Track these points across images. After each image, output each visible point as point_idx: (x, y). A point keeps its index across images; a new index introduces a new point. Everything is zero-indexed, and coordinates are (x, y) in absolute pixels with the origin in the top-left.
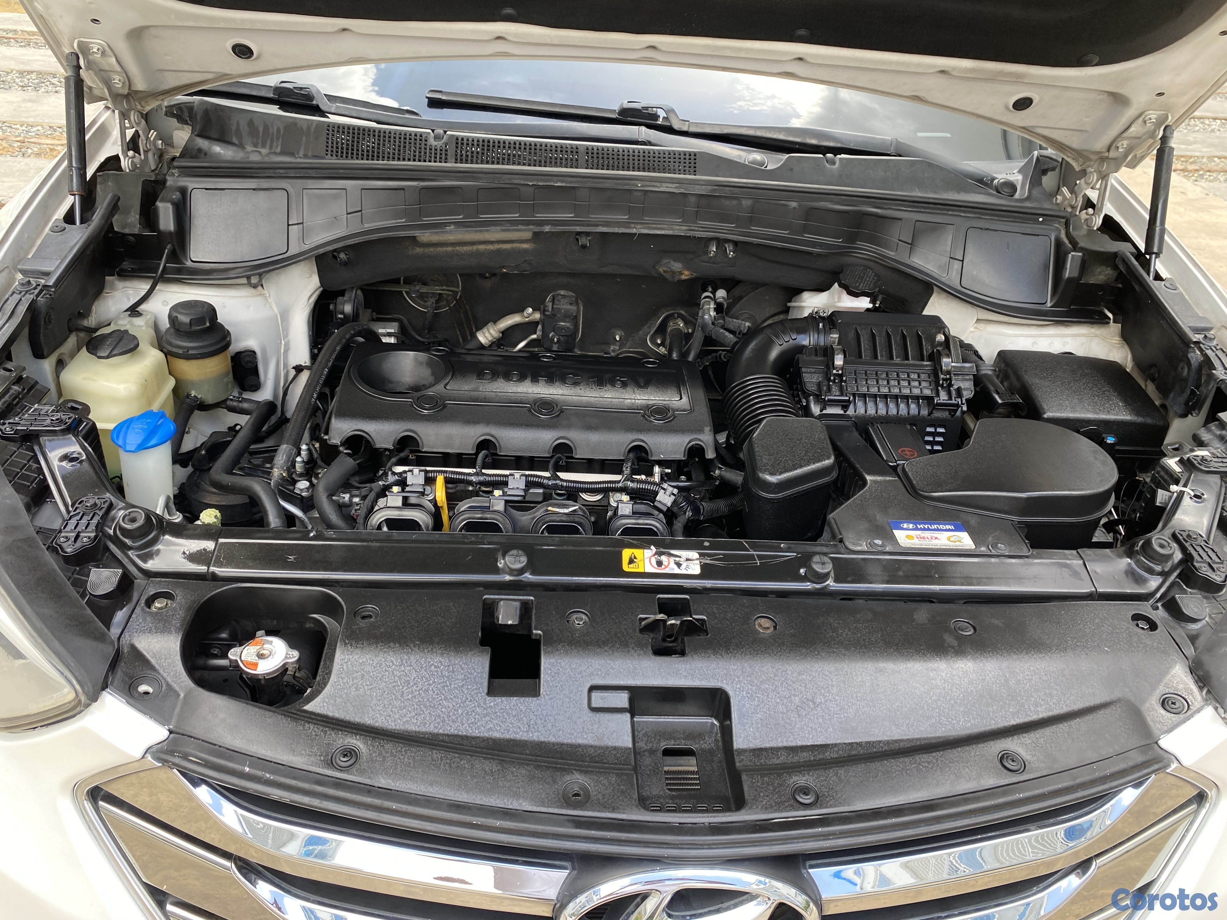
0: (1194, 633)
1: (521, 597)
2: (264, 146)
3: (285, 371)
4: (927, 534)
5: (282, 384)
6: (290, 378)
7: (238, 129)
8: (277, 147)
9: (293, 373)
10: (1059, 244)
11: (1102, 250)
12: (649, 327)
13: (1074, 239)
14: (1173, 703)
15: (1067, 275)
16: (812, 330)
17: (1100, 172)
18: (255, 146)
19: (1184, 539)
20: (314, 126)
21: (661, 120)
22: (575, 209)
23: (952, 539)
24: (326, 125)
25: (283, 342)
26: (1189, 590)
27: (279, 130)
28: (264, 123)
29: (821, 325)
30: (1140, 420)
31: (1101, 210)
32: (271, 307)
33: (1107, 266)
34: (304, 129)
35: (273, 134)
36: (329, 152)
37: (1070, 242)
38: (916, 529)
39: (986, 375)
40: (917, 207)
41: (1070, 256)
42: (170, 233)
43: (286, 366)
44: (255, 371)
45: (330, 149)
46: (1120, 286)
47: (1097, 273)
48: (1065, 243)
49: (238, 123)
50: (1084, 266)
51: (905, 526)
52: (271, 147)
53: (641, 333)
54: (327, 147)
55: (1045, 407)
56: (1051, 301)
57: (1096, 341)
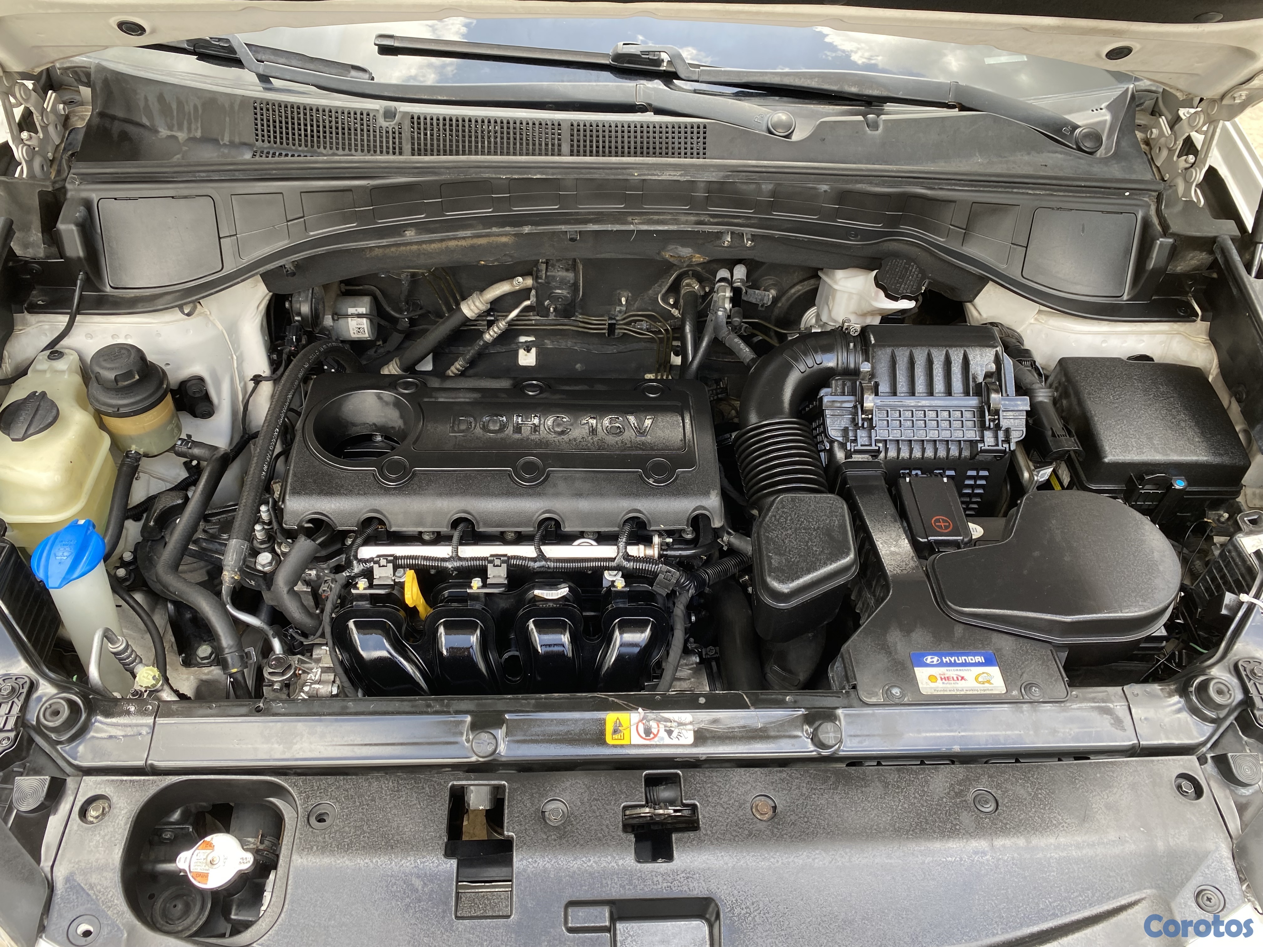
0: (1244, 801)
1: (493, 782)
2: (180, 128)
3: (242, 384)
4: (952, 672)
5: (241, 398)
6: (250, 389)
7: (147, 106)
8: (196, 129)
9: (251, 385)
10: (1146, 225)
11: (1198, 234)
12: (660, 286)
13: (1165, 220)
14: (1209, 899)
15: (1151, 266)
16: (839, 348)
17: (1208, 114)
18: (171, 128)
19: (1247, 675)
20: (238, 102)
21: (665, 64)
22: (559, 200)
23: (980, 679)
24: (252, 101)
25: (235, 357)
26: (1245, 738)
27: (195, 107)
28: (178, 98)
29: (852, 345)
30: (1216, 460)
31: (1204, 162)
32: (214, 325)
33: (1202, 251)
34: (227, 106)
35: (190, 113)
36: (260, 137)
37: (1160, 223)
38: (941, 664)
39: (1041, 402)
40: (975, 186)
41: (1158, 242)
42: (79, 258)
43: (242, 378)
44: (207, 397)
45: (260, 132)
46: (1215, 275)
47: (1189, 258)
48: (1153, 224)
49: (146, 99)
50: (1174, 253)
51: (929, 659)
52: (189, 130)
53: (650, 292)
54: (257, 130)
55: (1107, 448)
56: (1128, 294)
57: (1177, 338)
